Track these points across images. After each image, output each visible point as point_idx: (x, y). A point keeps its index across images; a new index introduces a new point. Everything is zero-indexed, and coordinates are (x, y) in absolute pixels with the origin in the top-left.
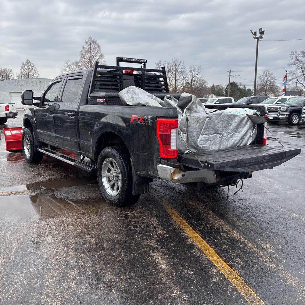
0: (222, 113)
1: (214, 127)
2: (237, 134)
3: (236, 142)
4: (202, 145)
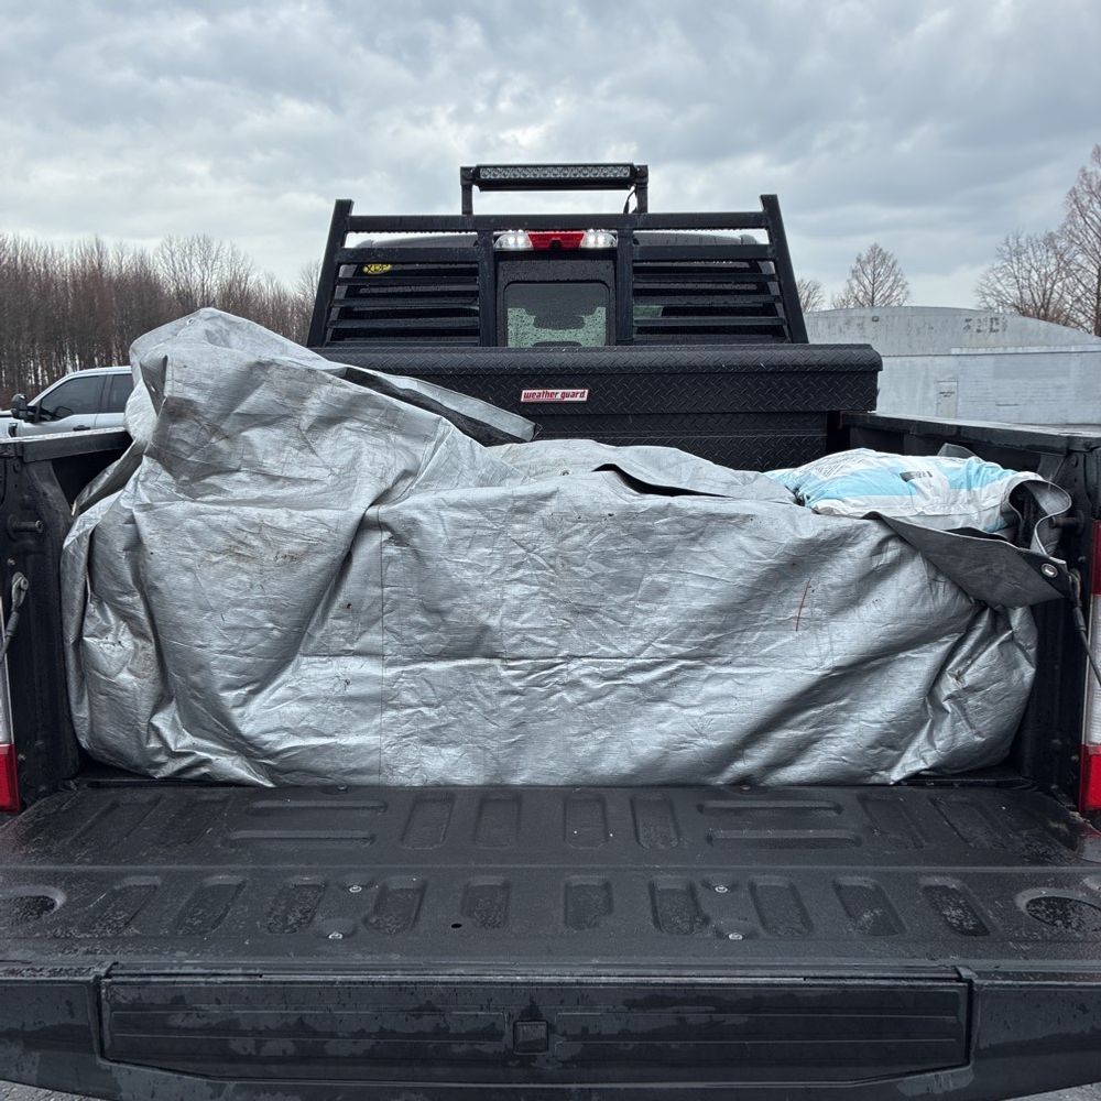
0: (547, 497)
1: (445, 605)
2: (730, 676)
3: (702, 741)
4: (295, 733)
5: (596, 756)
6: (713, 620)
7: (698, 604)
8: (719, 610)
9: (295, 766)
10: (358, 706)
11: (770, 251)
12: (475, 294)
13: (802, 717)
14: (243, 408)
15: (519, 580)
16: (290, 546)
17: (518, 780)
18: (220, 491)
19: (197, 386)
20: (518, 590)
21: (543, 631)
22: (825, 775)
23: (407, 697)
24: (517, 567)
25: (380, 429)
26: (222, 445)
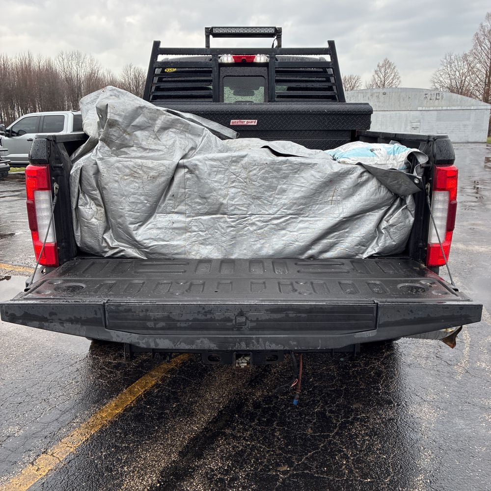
5: (261, 249)
6: (302, 201)
7: (297, 195)
8: (304, 197)
9: (155, 251)
10: (177, 231)
11: (331, 64)
12: (210, 81)
13: (332, 235)
14: (134, 123)
15: (234, 187)
16: (152, 174)
17: (233, 257)
18: (126, 153)
19: (119, 115)
20: (233, 190)
21: (242, 205)
22: (340, 255)
23: (194, 228)
24: (233, 182)
25: (182, 132)
26: (127, 137)
